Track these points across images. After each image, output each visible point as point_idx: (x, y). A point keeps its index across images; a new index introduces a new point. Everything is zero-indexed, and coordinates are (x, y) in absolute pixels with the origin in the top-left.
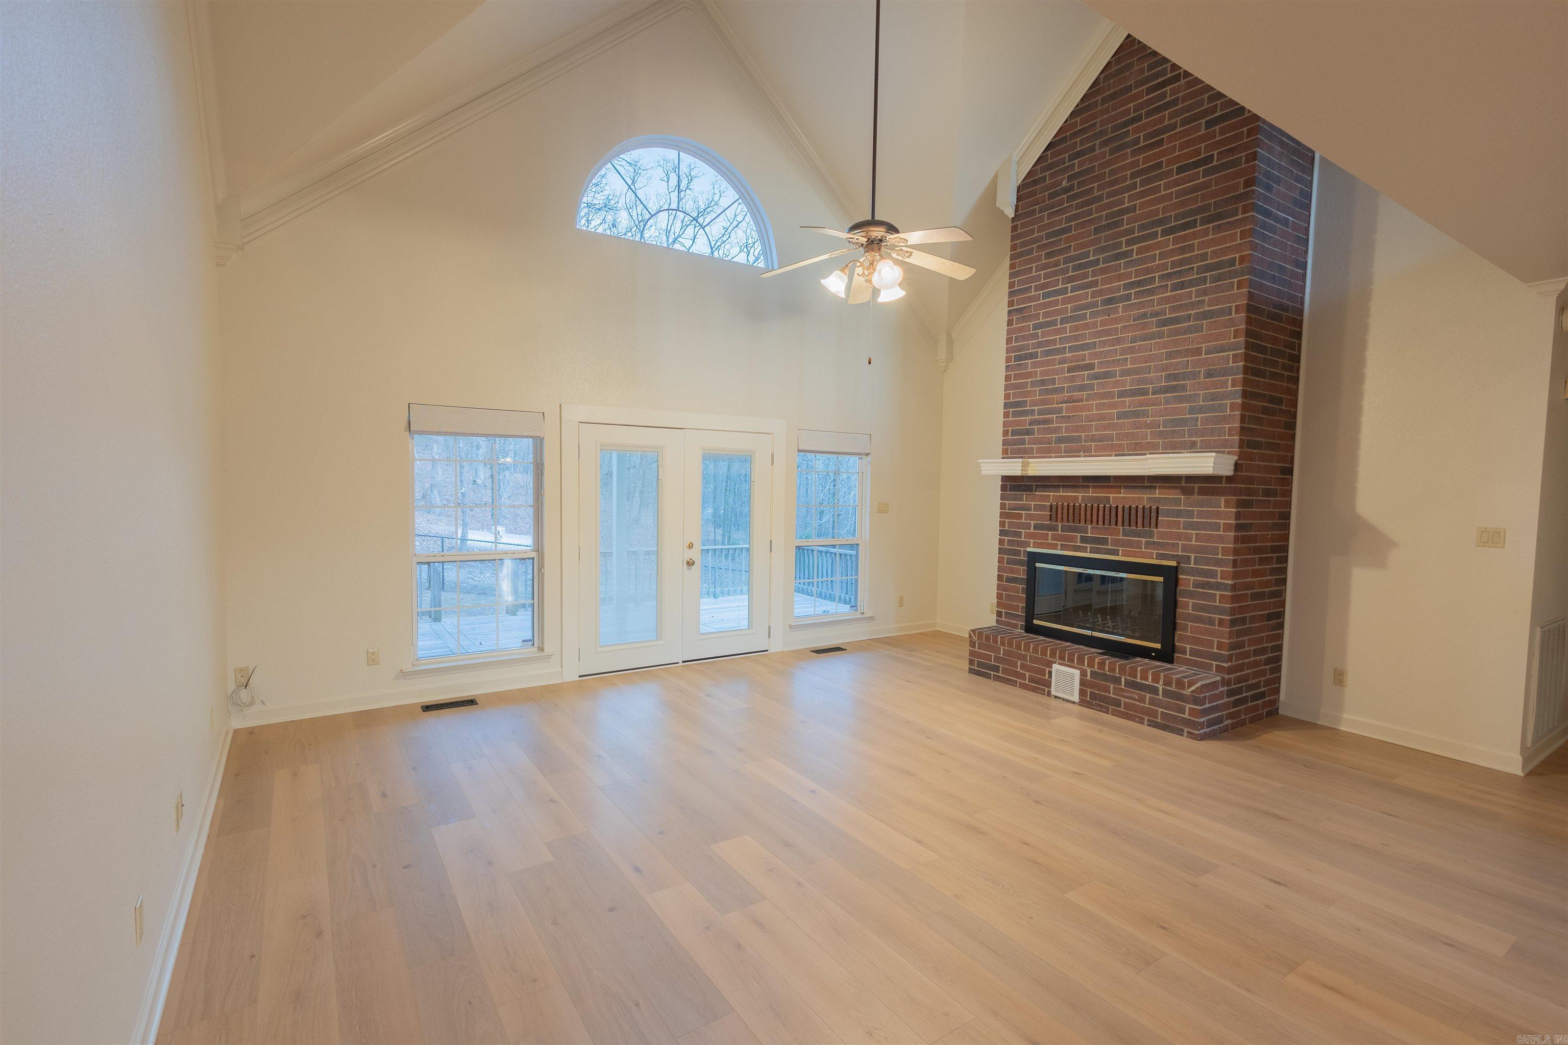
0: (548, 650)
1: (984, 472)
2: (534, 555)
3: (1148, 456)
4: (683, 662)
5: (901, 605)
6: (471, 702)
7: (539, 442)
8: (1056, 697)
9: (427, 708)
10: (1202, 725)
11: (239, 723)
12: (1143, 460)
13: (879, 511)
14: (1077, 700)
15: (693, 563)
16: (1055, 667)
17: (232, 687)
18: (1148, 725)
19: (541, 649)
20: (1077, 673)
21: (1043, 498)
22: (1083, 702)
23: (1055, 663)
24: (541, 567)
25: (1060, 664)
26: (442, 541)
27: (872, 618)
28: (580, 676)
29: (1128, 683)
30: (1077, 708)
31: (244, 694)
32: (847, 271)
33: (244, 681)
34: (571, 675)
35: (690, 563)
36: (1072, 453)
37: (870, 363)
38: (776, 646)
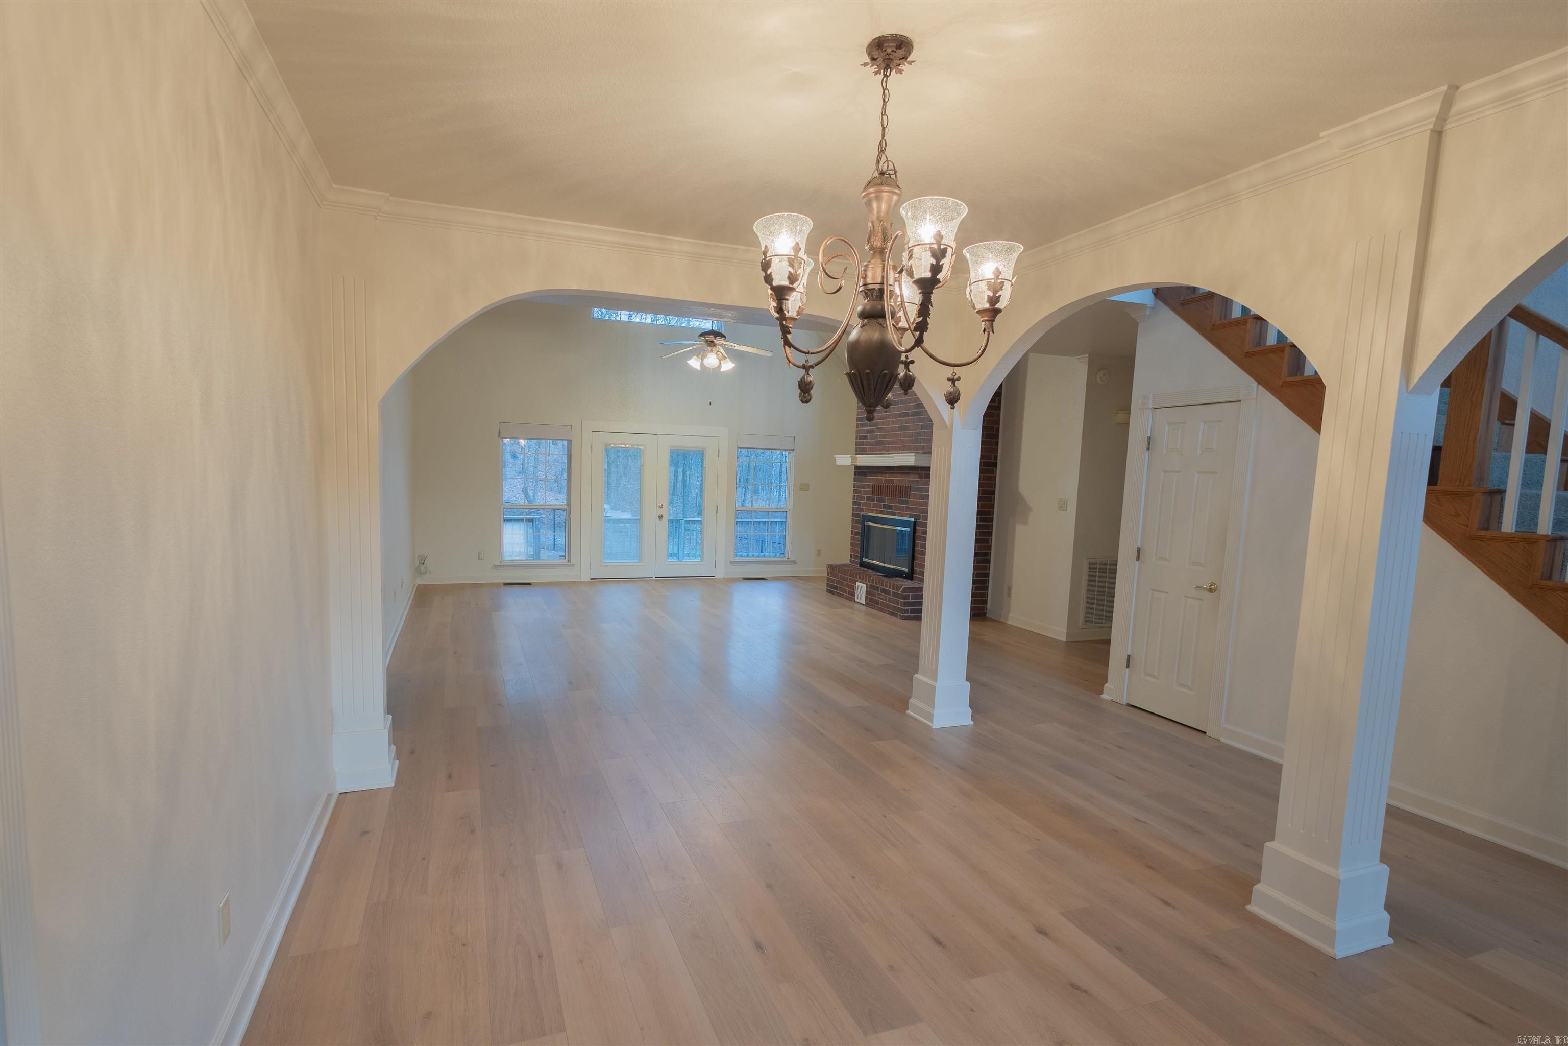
0: (572, 562)
1: (837, 464)
2: (566, 507)
3: (894, 454)
4: (656, 577)
5: (819, 554)
6: (529, 584)
7: (570, 442)
8: (857, 602)
9: (506, 584)
10: (906, 611)
11: (420, 582)
12: (891, 457)
13: (801, 489)
14: (864, 603)
15: (662, 517)
16: (857, 583)
17: (417, 564)
18: (888, 614)
19: (569, 561)
20: (864, 586)
21: (870, 480)
22: (867, 605)
23: (857, 581)
24: (570, 514)
25: (860, 582)
26: (554, 512)
27: (794, 562)
28: (591, 579)
29: (882, 589)
30: (864, 608)
31: (422, 568)
32: (700, 356)
33: (423, 562)
34: (586, 577)
35: (661, 517)
36: (881, 451)
37: (710, 404)
38: (720, 573)
